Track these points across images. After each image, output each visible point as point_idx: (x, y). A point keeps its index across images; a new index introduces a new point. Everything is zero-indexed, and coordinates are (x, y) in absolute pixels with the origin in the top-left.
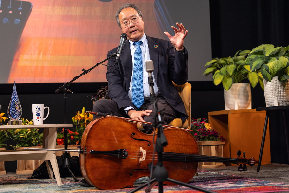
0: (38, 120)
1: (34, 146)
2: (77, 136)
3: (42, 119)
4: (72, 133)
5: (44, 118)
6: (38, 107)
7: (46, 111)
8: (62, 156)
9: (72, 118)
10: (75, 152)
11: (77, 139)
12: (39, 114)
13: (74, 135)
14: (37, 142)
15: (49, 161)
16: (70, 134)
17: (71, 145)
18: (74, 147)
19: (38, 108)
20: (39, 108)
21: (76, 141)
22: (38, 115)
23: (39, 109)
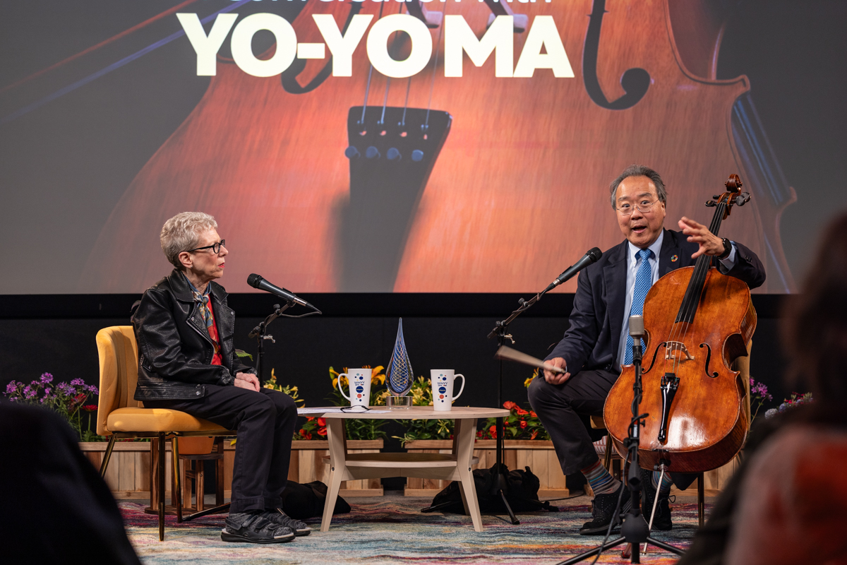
0: (443, 401)
1: (442, 438)
2: (535, 421)
3: (449, 398)
4: (523, 414)
5: (454, 396)
6: (441, 375)
7: (457, 382)
8: (491, 470)
9: (525, 381)
10: (528, 451)
11: (535, 428)
12: (445, 389)
13: (526, 419)
14: (448, 431)
15: (461, 482)
16: (519, 415)
17: (521, 441)
18: (526, 444)
19: (441, 378)
20: (444, 376)
21: (531, 431)
22: (442, 390)
23: (444, 379)
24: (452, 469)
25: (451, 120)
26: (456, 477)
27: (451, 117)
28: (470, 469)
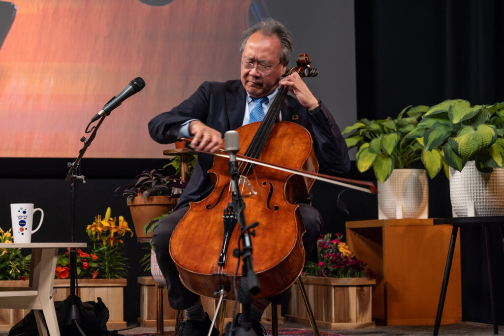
0: (23, 234)
1: (12, 279)
2: (95, 262)
3: (29, 231)
4: (85, 256)
5: (33, 229)
6: (21, 209)
7: (36, 216)
8: (65, 301)
9: (87, 227)
10: (91, 289)
11: (96, 269)
12: (25, 222)
13: (88, 261)
14: (19, 271)
15: (41, 312)
16: (82, 258)
17: (84, 280)
18: (88, 282)
19: (21, 211)
20: (24, 210)
21: (92, 271)
22: (22, 223)
23: (24, 212)
24: (33, 298)
25: (16, 10)
26: (37, 306)
27: (15, 7)
28: (51, 297)
